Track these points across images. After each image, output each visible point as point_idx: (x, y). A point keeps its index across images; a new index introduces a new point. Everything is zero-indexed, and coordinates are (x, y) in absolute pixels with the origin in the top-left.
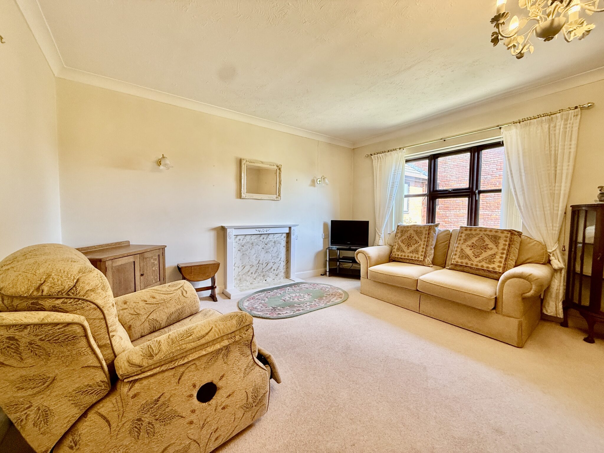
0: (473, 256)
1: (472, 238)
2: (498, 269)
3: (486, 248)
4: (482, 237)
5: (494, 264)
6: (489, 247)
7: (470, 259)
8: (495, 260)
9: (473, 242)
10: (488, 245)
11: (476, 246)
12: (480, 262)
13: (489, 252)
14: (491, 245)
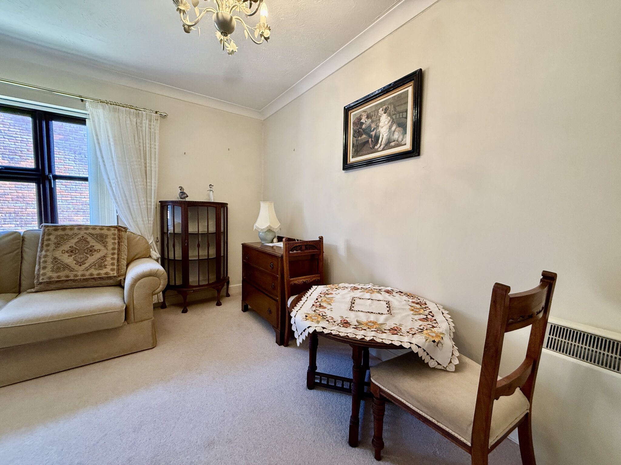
0: (75, 264)
1: (68, 240)
2: (112, 273)
3: (91, 251)
4: (83, 237)
5: (106, 268)
6: (96, 249)
7: (72, 270)
8: (106, 263)
9: (71, 245)
10: (93, 246)
11: (78, 250)
12: (87, 270)
13: (97, 256)
14: (98, 246)
